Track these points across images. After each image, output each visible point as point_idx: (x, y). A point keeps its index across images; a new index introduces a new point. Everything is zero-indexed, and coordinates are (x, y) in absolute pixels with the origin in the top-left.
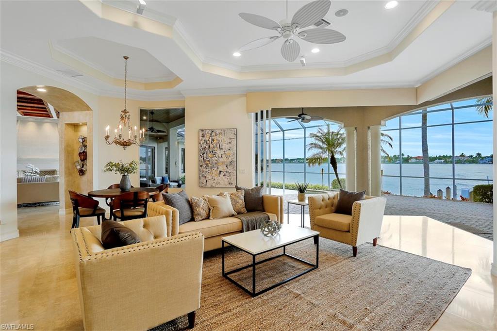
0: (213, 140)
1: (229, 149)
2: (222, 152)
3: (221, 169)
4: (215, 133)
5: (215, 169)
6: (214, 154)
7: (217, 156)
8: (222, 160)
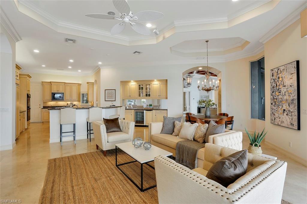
0: (279, 78)
1: (291, 86)
2: (285, 90)
3: (284, 108)
4: (280, 70)
5: (281, 107)
6: (280, 92)
7: (282, 94)
8: (285, 98)
